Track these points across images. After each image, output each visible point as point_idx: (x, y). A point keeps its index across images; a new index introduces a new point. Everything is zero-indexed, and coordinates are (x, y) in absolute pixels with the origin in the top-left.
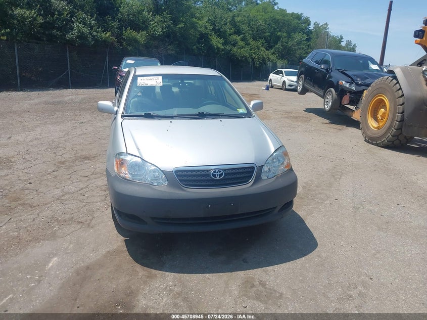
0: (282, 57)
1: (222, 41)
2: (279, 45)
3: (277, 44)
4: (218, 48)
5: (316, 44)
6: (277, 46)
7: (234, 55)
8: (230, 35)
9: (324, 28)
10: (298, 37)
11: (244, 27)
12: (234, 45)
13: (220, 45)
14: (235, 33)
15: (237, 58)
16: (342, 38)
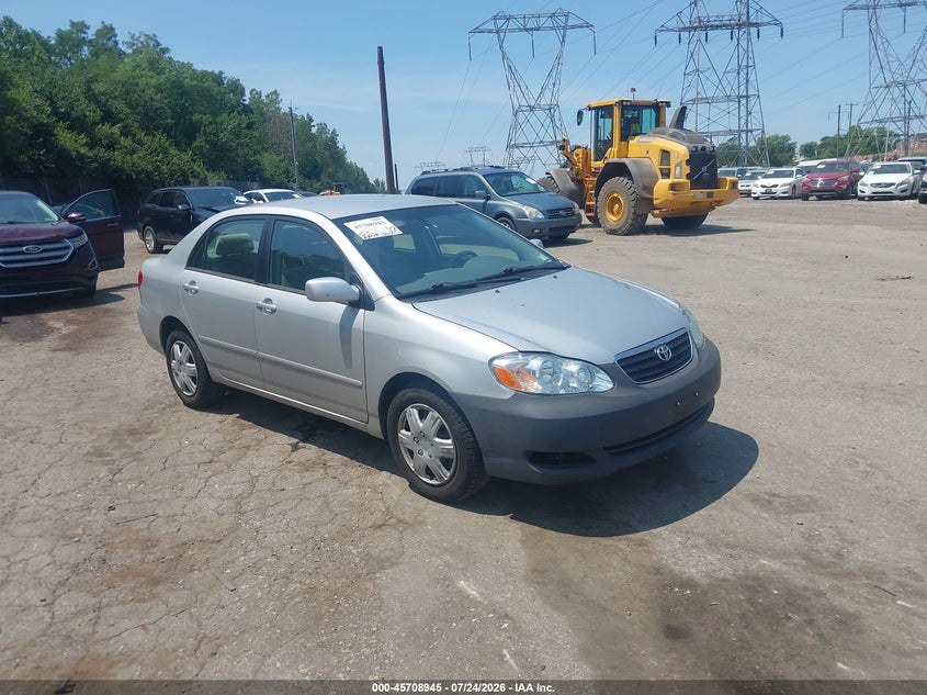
0: (212, 165)
1: (83, 139)
2: (199, 142)
3: (195, 140)
4: (81, 157)
5: (266, 134)
6: (196, 144)
7: (118, 170)
8: (95, 124)
9: (272, 101)
10: (230, 122)
11: (119, 106)
12: (111, 146)
13: (83, 151)
14: (103, 120)
15: (130, 176)
16: (311, 120)
